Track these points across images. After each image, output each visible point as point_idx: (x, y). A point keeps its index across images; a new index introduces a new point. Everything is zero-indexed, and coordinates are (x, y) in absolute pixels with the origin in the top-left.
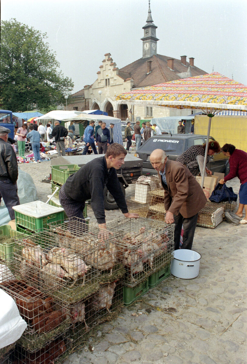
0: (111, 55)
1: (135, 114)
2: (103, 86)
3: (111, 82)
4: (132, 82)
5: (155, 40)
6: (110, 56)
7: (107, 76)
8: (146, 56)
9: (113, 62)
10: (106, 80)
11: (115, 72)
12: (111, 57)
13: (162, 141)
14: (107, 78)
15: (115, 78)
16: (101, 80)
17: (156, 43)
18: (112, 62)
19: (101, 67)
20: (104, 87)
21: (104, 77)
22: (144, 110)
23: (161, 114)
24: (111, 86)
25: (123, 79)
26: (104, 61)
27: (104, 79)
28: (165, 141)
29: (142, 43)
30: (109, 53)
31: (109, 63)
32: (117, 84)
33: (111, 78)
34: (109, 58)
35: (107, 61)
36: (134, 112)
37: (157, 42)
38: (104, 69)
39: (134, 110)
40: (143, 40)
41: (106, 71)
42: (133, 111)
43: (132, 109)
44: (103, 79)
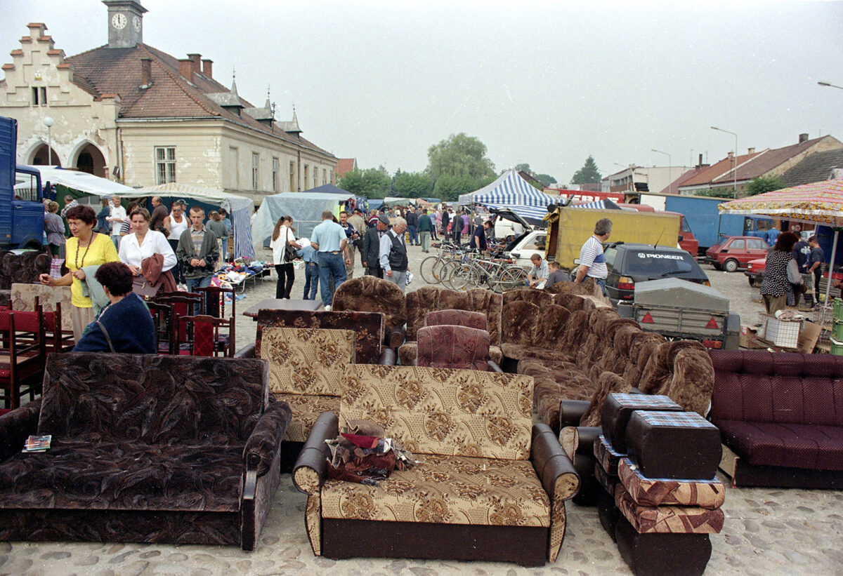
0: (46, 29)
1: (130, 178)
2: (27, 104)
3: (52, 96)
4: (118, 103)
5: (138, 10)
6: (43, 31)
7: (37, 79)
8: (119, 42)
9: (56, 47)
10: (35, 89)
11: (66, 75)
12: (46, 33)
13: (655, 256)
14: (39, 85)
15: (66, 89)
16: (16, 87)
17: (141, 17)
18: (51, 48)
19: (17, 54)
20: (28, 107)
21: (26, 81)
22: (153, 171)
23: (201, 183)
24: (51, 107)
25: (90, 93)
26: (26, 41)
27: (27, 87)
28: (661, 256)
29: (107, 13)
30: (42, 22)
31: (45, 48)
32: (70, 105)
33: (50, 87)
34: (42, 35)
35: (35, 42)
36: (125, 174)
37: (143, 14)
38: (26, 60)
39: (126, 170)
40: (109, 6)
41: (33, 67)
42: (123, 173)
43: (121, 168)
44: (26, 85)
